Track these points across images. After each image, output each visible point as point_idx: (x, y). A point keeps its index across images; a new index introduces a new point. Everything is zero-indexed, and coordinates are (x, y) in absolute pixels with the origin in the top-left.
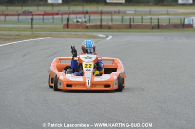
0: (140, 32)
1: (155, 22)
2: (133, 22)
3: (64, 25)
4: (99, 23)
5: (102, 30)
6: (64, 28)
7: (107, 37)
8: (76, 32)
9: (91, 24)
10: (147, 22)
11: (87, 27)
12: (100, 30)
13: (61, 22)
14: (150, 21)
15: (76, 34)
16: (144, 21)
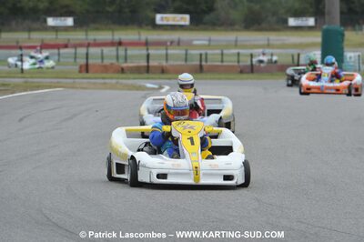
0: (220, 79)
1: (246, 61)
2: (206, 61)
3: (81, 67)
4: (144, 63)
5: (151, 76)
6: (80, 72)
7: (161, 88)
8: (103, 78)
9: (130, 64)
10: (230, 61)
11: (123, 71)
12: (146, 75)
13: (73, 60)
14: (236, 58)
15: (105, 83)
16: (225, 58)
